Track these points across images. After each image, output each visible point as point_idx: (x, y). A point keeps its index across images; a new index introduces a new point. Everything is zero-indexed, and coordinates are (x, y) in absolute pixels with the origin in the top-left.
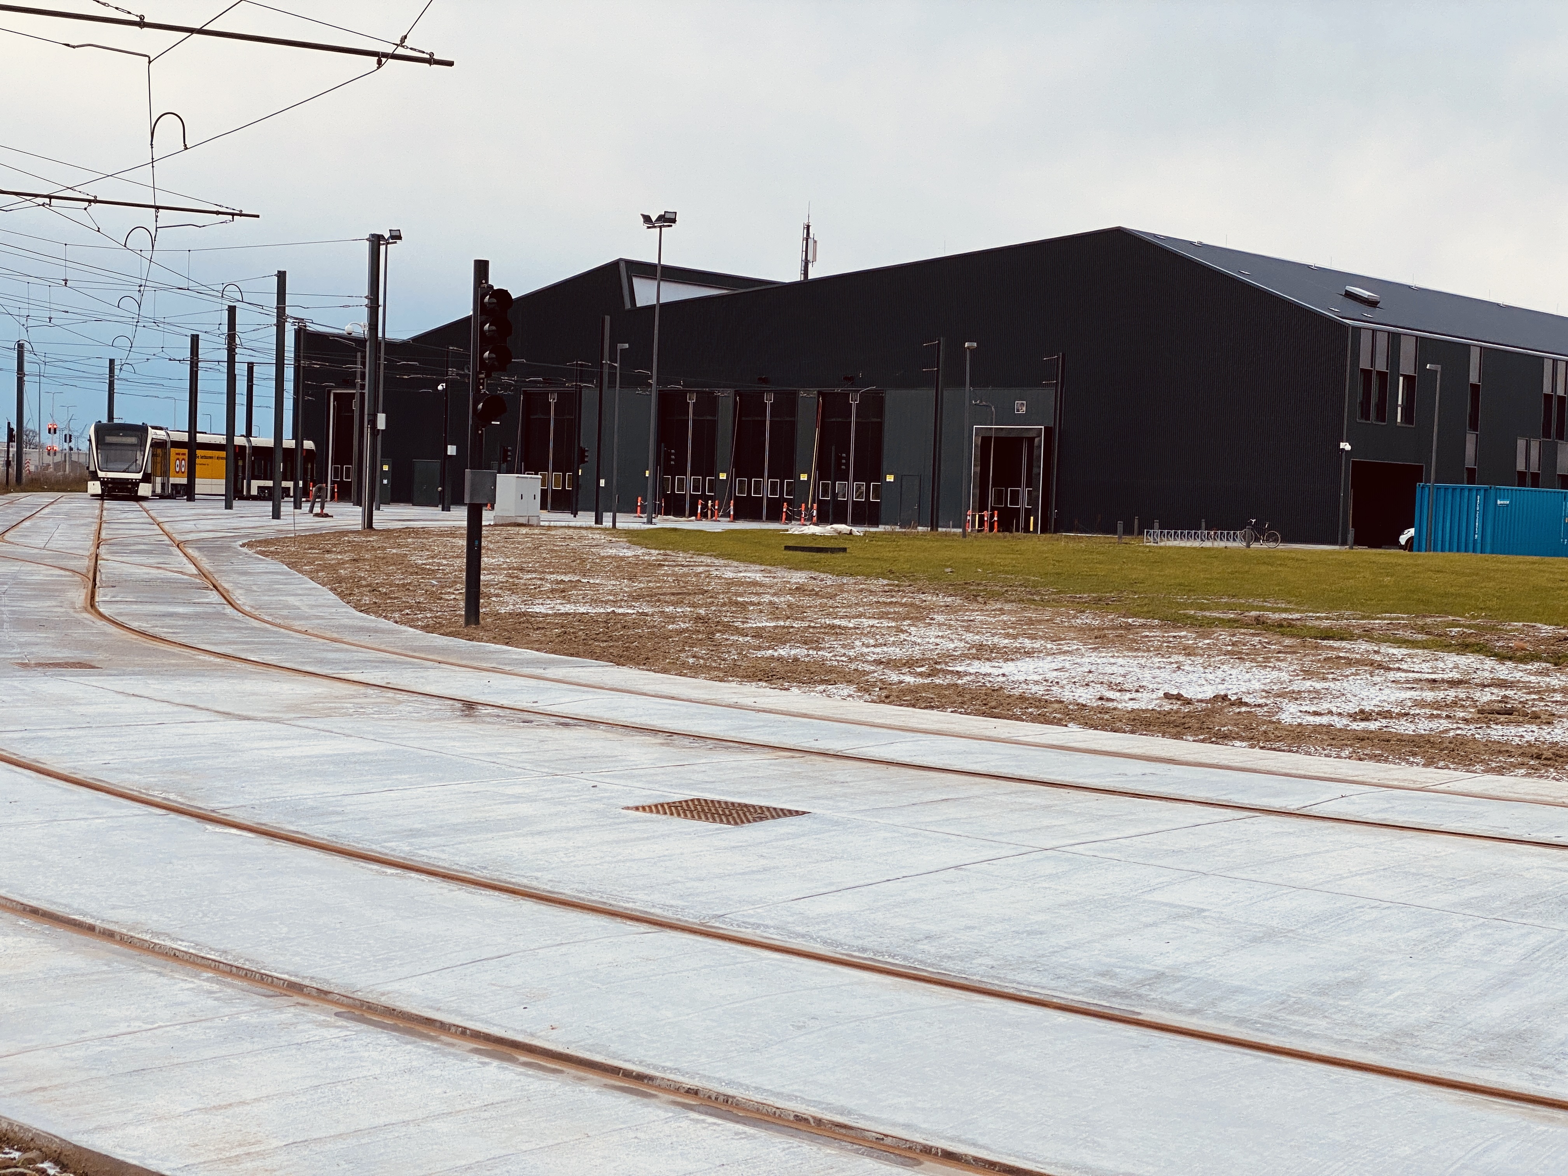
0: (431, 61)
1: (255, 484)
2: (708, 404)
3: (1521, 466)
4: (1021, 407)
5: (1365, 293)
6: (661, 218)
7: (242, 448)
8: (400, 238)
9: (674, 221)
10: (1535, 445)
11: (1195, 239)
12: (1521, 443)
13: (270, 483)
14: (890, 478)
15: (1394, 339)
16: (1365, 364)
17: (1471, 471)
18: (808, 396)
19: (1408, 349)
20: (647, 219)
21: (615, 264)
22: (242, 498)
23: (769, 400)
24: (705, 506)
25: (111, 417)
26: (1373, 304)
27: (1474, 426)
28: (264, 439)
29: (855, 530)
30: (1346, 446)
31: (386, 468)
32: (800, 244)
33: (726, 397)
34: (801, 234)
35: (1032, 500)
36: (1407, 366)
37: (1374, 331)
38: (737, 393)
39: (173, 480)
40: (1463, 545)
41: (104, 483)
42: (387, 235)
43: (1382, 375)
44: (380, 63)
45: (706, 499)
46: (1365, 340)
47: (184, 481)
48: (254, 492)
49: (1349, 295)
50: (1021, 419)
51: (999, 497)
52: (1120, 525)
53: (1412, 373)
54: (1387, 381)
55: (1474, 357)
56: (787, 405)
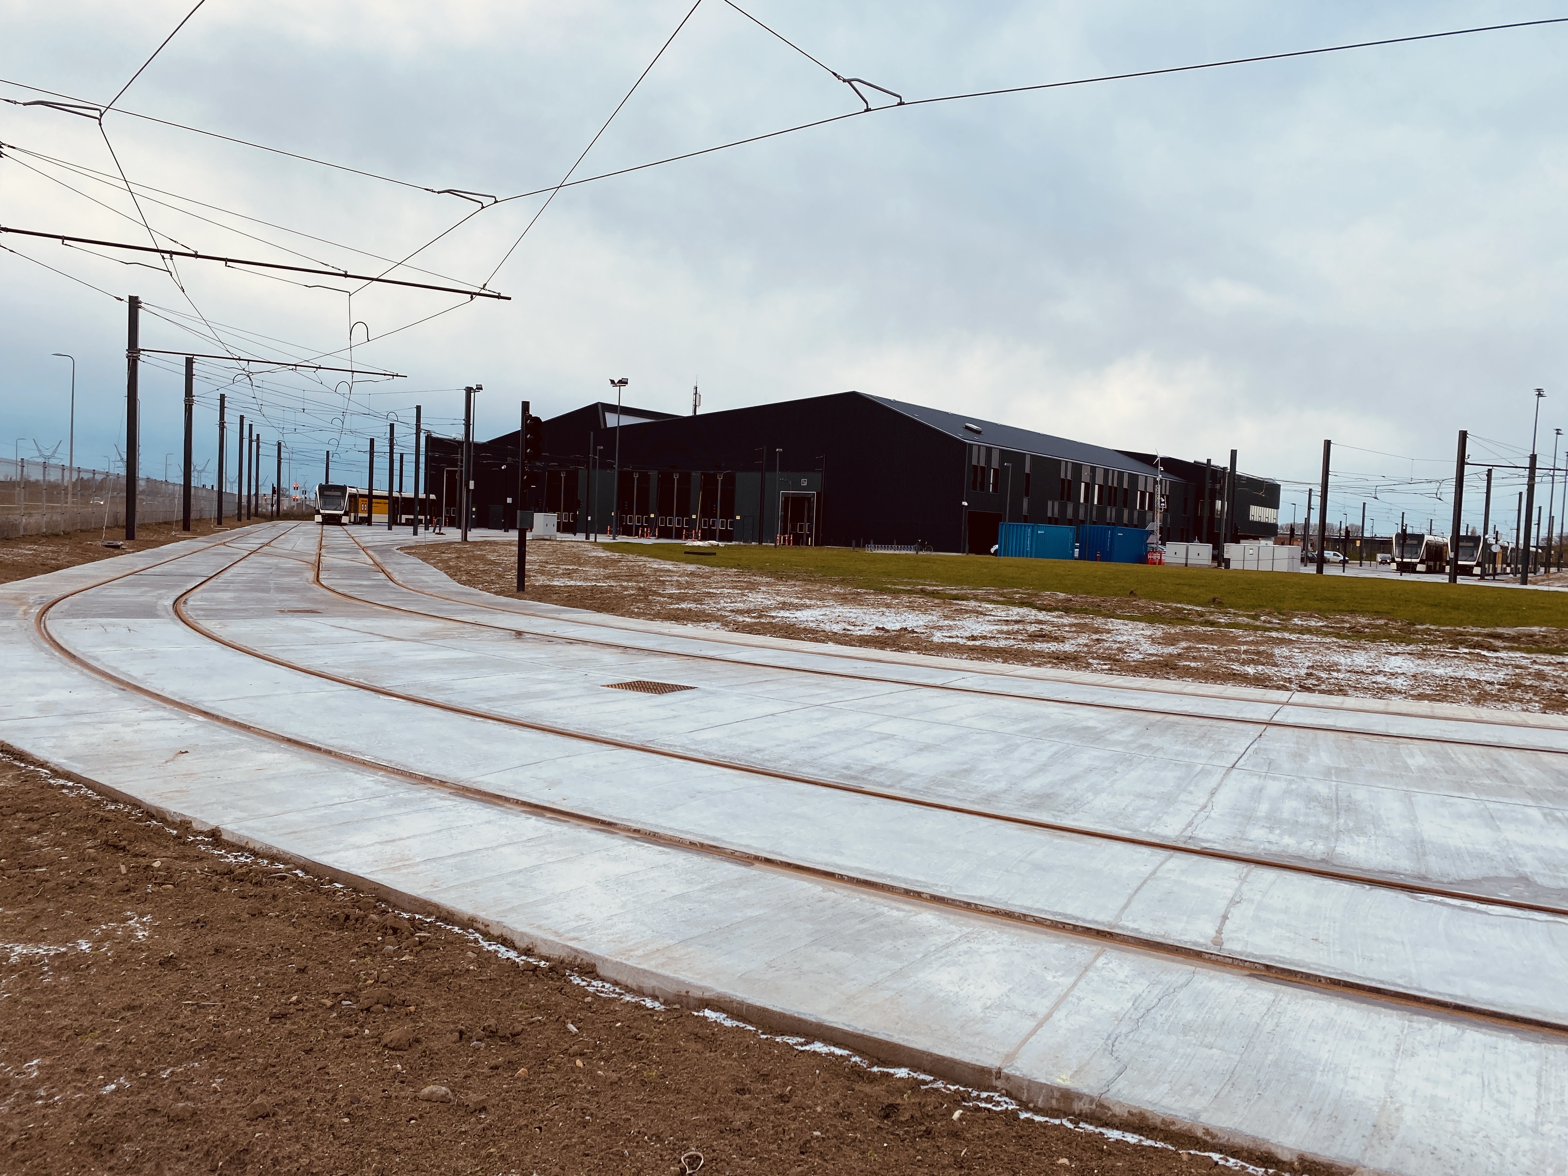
0: (499, 297)
1: (404, 517)
2: (644, 479)
3: (1049, 514)
4: (805, 482)
5: (975, 427)
6: (620, 382)
7: (397, 498)
8: (481, 389)
9: (627, 383)
10: (1056, 504)
11: (892, 399)
12: (1050, 503)
13: (412, 517)
14: (738, 518)
15: (989, 450)
16: (974, 463)
17: (1026, 517)
18: (696, 475)
19: (996, 456)
20: (612, 382)
21: (596, 405)
22: (397, 524)
23: (676, 477)
24: (643, 531)
25: (327, 481)
26: (978, 432)
27: (1027, 495)
28: (409, 493)
29: (720, 544)
30: (965, 504)
31: (474, 509)
32: (692, 397)
33: (653, 474)
34: (693, 391)
35: (810, 529)
36: (995, 464)
37: (979, 446)
38: (659, 473)
39: (360, 515)
40: (1021, 553)
41: (324, 516)
42: (475, 388)
43: (983, 468)
44: (472, 297)
45: (643, 527)
46: (975, 450)
47: (366, 515)
48: (403, 521)
49: (967, 428)
50: (804, 489)
51: (794, 528)
52: (854, 543)
53: (997, 467)
54: (984, 471)
55: (1028, 460)
56: (685, 480)
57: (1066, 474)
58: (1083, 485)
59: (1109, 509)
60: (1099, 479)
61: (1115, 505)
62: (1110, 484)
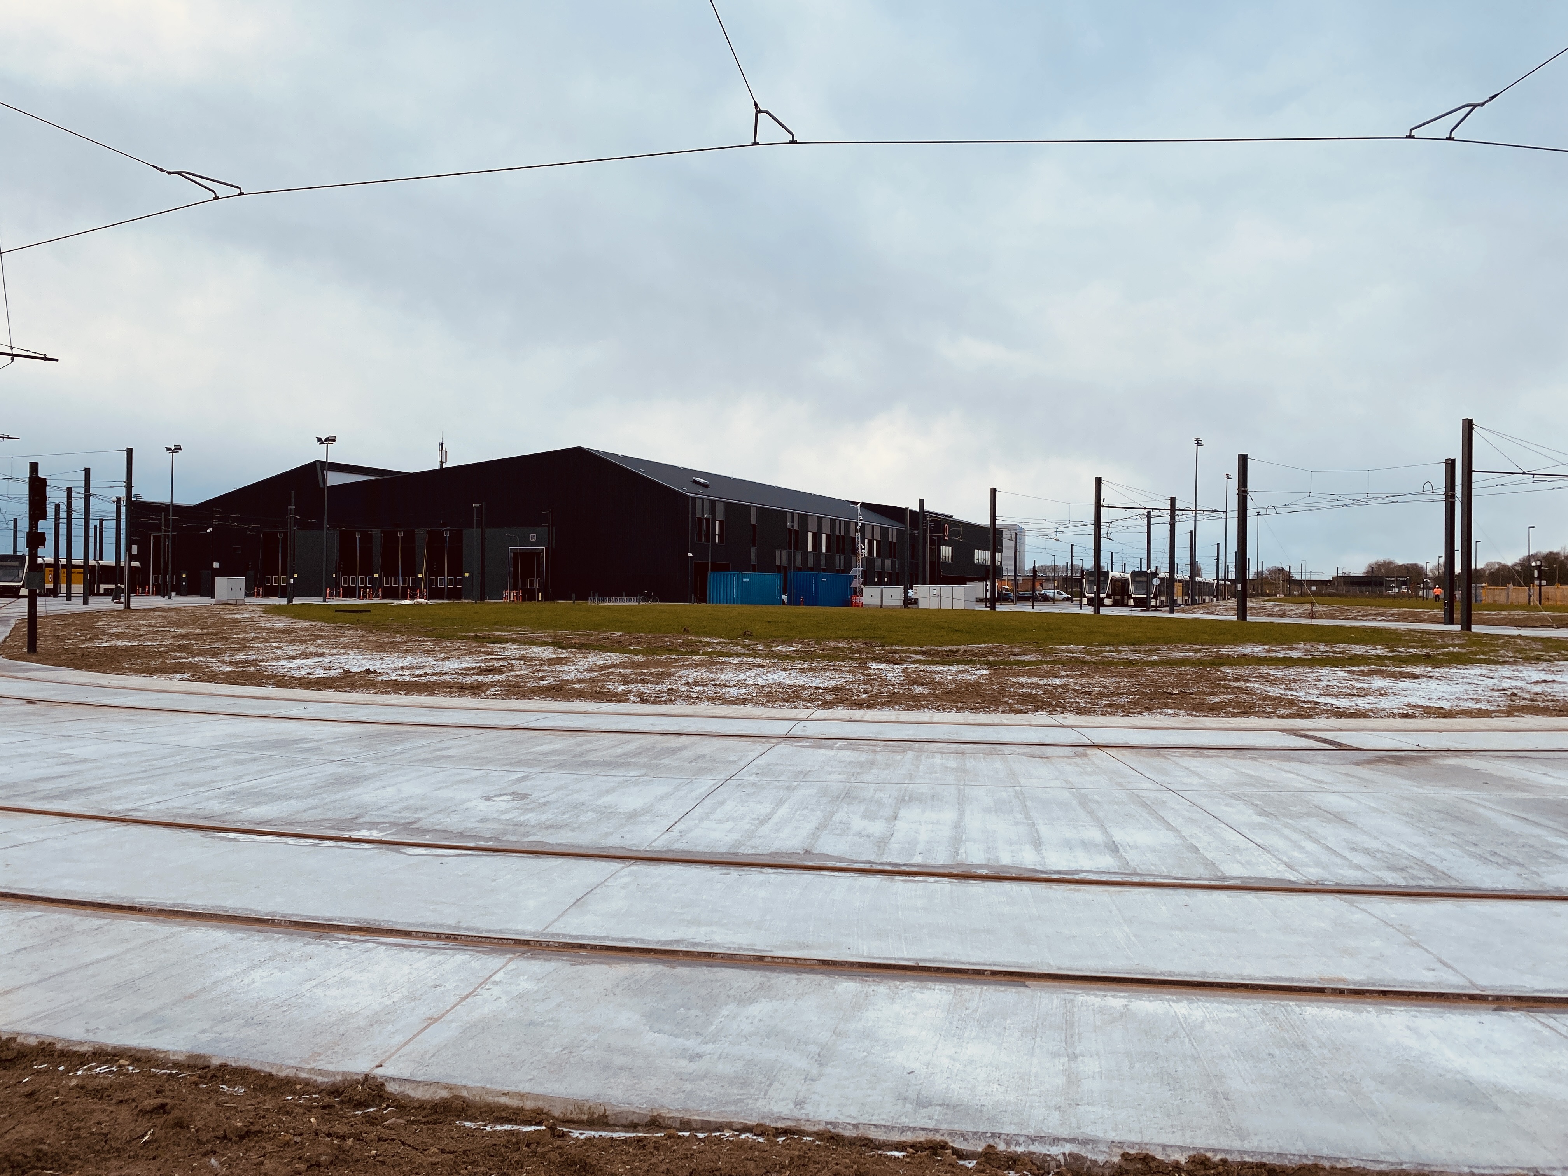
2: (367, 539)
3: (778, 563)
4: (533, 538)
5: (702, 481)
6: (327, 439)
8: (180, 449)
9: (334, 440)
10: (784, 553)
12: (778, 552)
14: (466, 575)
15: (713, 503)
16: (698, 515)
17: (754, 566)
18: (421, 533)
19: (720, 508)
20: (319, 439)
21: (314, 464)
23: (401, 535)
24: (365, 592)
26: (705, 486)
27: (754, 545)
30: (690, 555)
32: (438, 453)
33: (377, 534)
34: (438, 447)
35: (541, 585)
36: (720, 516)
37: (703, 499)
38: (382, 532)
40: (730, 601)
42: (173, 448)
43: (707, 520)
44: (13, 359)
45: (365, 588)
46: (698, 504)
49: (695, 482)
50: (533, 544)
51: (524, 583)
52: (574, 596)
53: (722, 519)
54: (710, 523)
55: (753, 512)
56: (410, 538)
57: (792, 524)
58: (810, 534)
59: (837, 557)
60: (826, 529)
61: (843, 553)
62: (837, 533)
